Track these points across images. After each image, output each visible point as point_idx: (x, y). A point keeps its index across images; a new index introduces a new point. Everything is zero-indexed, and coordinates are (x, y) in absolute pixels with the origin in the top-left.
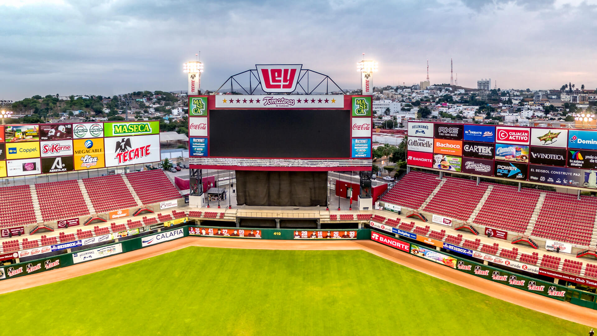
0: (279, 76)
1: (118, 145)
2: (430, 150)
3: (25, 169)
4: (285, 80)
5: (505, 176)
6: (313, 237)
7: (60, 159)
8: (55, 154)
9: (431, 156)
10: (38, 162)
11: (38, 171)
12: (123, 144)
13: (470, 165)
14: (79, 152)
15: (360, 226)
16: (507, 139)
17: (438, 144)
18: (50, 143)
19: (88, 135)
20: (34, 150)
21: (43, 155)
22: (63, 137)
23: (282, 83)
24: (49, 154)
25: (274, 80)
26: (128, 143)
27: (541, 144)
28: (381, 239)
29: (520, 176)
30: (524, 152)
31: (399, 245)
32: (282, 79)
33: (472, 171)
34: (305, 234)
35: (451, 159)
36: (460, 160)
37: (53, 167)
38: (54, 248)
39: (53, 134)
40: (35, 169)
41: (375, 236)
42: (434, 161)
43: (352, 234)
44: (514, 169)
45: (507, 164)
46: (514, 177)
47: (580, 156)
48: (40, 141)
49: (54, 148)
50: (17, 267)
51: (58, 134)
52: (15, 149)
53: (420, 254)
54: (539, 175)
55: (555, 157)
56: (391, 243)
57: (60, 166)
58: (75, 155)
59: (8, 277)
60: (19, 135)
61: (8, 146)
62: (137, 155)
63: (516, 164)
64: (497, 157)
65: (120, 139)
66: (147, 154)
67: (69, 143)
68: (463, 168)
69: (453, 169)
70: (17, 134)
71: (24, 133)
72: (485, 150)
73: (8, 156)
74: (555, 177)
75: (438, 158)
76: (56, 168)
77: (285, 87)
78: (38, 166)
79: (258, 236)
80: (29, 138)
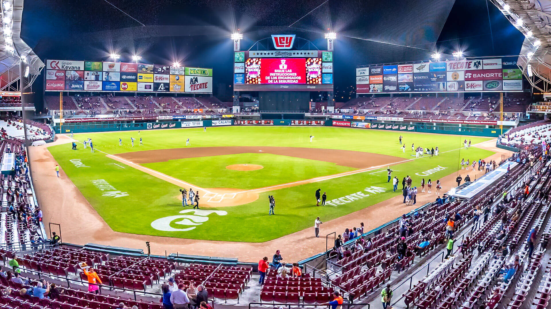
0: (284, 40)
1: (192, 80)
2: (367, 83)
3: (146, 88)
4: (287, 43)
5: (403, 91)
6: (301, 124)
7: (162, 84)
8: (161, 81)
9: (368, 86)
10: (152, 84)
12: (194, 80)
13: (387, 88)
14: (172, 82)
15: (327, 119)
16: (403, 71)
17: (371, 79)
18: (159, 75)
20: (151, 78)
21: (155, 81)
23: (285, 44)
24: (158, 81)
25: (281, 43)
26: (196, 80)
27: (418, 71)
28: (337, 124)
29: (410, 90)
30: (411, 77)
31: (345, 124)
32: (285, 42)
33: (388, 91)
34: (297, 122)
35: (378, 86)
36: (382, 85)
37: (159, 89)
38: (174, 117)
39: (160, 70)
40: (150, 88)
41: (334, 123)
42: (370, 89)
43: (322, 122)
44: (407, 86)
45: (404, 84)
46: (407, 91)
47: (435, 76)
48: (154, 74)
49: (161, 78)
50: (157, 124)
51: (163, 71)
52: (142, 77)
53: (355, 126)
54: (418, 88)
55: (424, 77)
56: (342, 124)
57: (163, 89)
58: (170, 83)
59: (153, 129)
60: (144, 70)
61: (139, 75)
62: (200, 87)
63: (408, 83)
64: (399, 81)
65: (192, 77)
66: (206, 87)
67: (168, 76)
68: (384, 90)
69: (379, 91)
70: (143, 69)
71: (147, 69)
72: (393, 79)
73: (139, 80)
74: (425, 88)
75: (372, 86)
76: (161, 89)
77: (286, 46)
78: (152, 87)
79: (272, 124)
80: (149, 71)
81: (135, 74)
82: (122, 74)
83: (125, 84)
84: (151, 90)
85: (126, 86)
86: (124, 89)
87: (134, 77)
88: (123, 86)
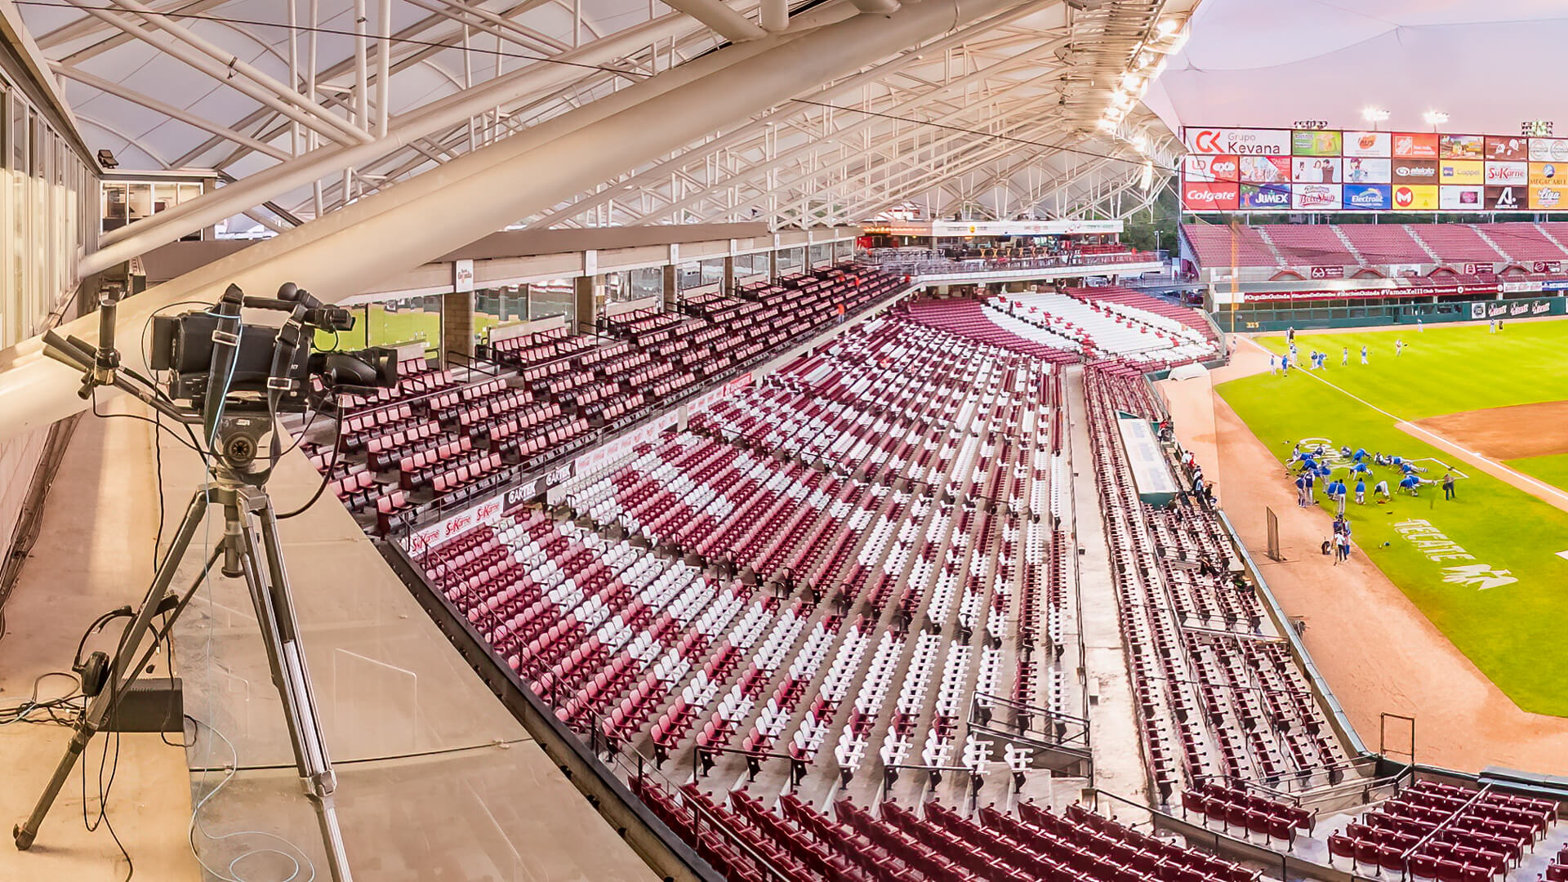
3: (1462, 201)
7: (1510, 189)
8: (1504, 182)
10: (1480, 191)
11: (1480, 205)
14: (1536, 182)
18: (1498, 165)
19: (1548, 157)
20: (1477, 173)
21: (1488, 182)
22: (1514, 157)
24: (1496, 182)
37: (1500, 202)
38: (1546, 286)
39: (1502, 151)
40: (1475, 201)
48: (1485, 159)
49: (1502, 173)
50: (1499, 305)
51: (1509, 153)
52: (1451, 169)
57: (1509, 201)
58: (1531, 186)
59: (1488, 317)
60: (1457, 149)
61: (1443, 164)
67: (1523, 166)
70: (1455, 147)
71: (1464, 147)
73: (1443, 179)
76: (1504, 203)
78: (1481, 197)
80: (1470, 155)
81: (1434, 163)
82: (1397, 161)
83: (1404, 191)
84: (1478, 208)
85: (1408, 197)
86: (1403, 203)
87: (1430, 172)
88: (1401, 197)
